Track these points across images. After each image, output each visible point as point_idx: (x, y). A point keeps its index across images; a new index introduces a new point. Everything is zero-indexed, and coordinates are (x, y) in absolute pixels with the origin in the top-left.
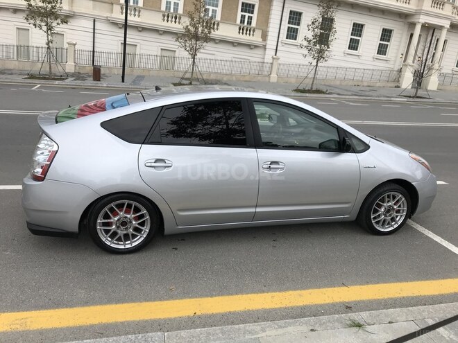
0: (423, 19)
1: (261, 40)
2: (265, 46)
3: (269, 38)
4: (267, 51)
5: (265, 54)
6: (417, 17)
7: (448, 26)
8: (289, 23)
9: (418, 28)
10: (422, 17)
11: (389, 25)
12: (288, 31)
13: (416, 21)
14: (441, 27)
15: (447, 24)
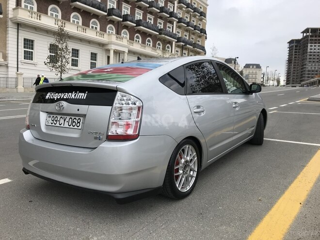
0: (113, 47)
1: (3, 60)
2: (7, 65)
3: (9, 59)
4: (10, 69)
5: (8, 71)
6: (109, 46)
7: (127, 52)
8: (25, 47)
9: (112, 53)
10: (112, 45)
11: (95, 50)
12: (24, 54)
13: (110, 48)
14: (124, 52)
15: (126, 50)
